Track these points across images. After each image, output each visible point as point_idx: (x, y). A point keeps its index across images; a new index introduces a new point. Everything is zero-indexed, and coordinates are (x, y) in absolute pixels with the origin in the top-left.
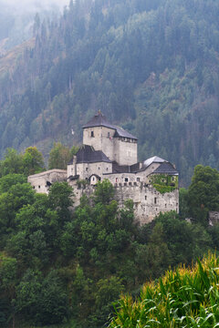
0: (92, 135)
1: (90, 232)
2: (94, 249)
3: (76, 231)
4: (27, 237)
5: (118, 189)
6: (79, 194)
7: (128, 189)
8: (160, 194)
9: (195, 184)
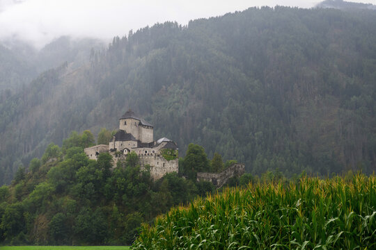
0: (125, 124)
1: (123, 184)
2: (125, 195)
3: (114, 183)
4: (83, 187)
5: (141, 157)
6: (116, 160)
7: (147, 157)
8: (167, 161)
9: (189, 156)
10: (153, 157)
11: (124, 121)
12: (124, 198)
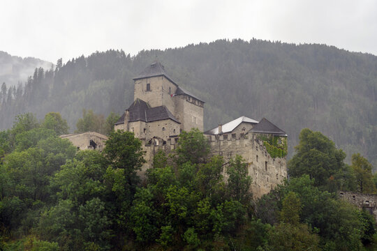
0: (148, 88)
4: (75, 209)
5: (213, 144)
6: (148, 154)
7: (230, 143)
8: (271, 158)
9: (306, 153)
11: (145, 83)
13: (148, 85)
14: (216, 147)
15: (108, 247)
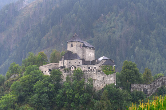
0: (72, 46)
1: (71, 94)
2: (73, 103)
3: (64, 94)
4: (39, 97)
5: (85, 73)
6: (65, 75)
7: (90, 73)
8: (106, 75)
9: (124, 70)
10: (95, 72)
11: (71, 43)
12: (72, 106)
13: (72, 44)
14: (86, 74)
15: (49, 108)
